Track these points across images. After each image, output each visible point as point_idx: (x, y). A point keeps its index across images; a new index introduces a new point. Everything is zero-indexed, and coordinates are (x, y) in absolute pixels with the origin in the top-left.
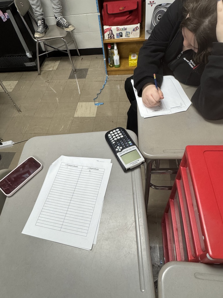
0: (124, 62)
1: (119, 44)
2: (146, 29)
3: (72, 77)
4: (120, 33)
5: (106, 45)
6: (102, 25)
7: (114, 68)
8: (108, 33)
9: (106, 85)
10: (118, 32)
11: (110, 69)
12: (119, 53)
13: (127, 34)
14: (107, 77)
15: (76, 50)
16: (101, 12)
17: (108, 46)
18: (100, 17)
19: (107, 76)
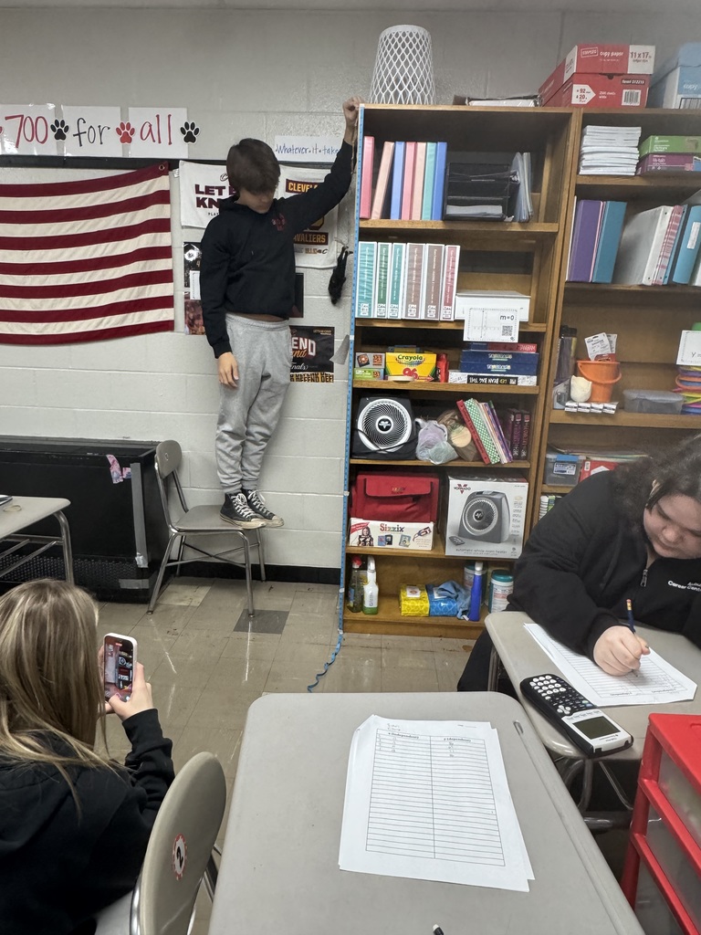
0: (387, 604)
1: (380, 559)
2: (449, 534)
3: (241, 627)
4: (387, 536)
5: (350, 558)
6: (349, 517)
7: (360, 615)
8: (360, 532)
9: (340, 656)
10: (384, 534)
11: (351, 616)
12: (378, 582)
13: (404, 540)
14: (340, 636)
15: (259, 565)
16: (350, 490)
17: (355, 560)
18: (346, 501)
19: (341, 633)
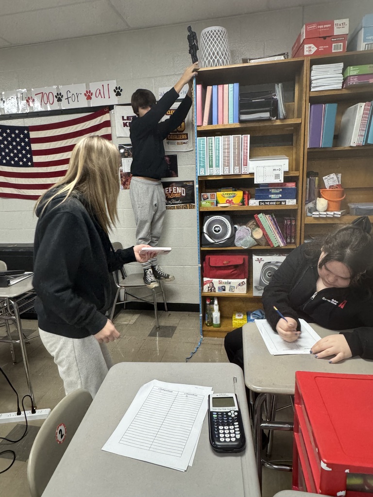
0: (226, 322)
1: (221, 299)
2: (254, 285)
3: (152, 334)
4: (222, 286)
5: (204, 298)
6: (202, 277)
7: (211, 328)
8: (208, 285)
9: (200, 349)
10: (221, 285)
11: (206, 328)
12: (220, 310)
13: (231, 288)
14: (202, 339)
15: (164, 303)
16: (202, 263)
17: (207, 300)
18: (200, 269)
19: (202, 337)
